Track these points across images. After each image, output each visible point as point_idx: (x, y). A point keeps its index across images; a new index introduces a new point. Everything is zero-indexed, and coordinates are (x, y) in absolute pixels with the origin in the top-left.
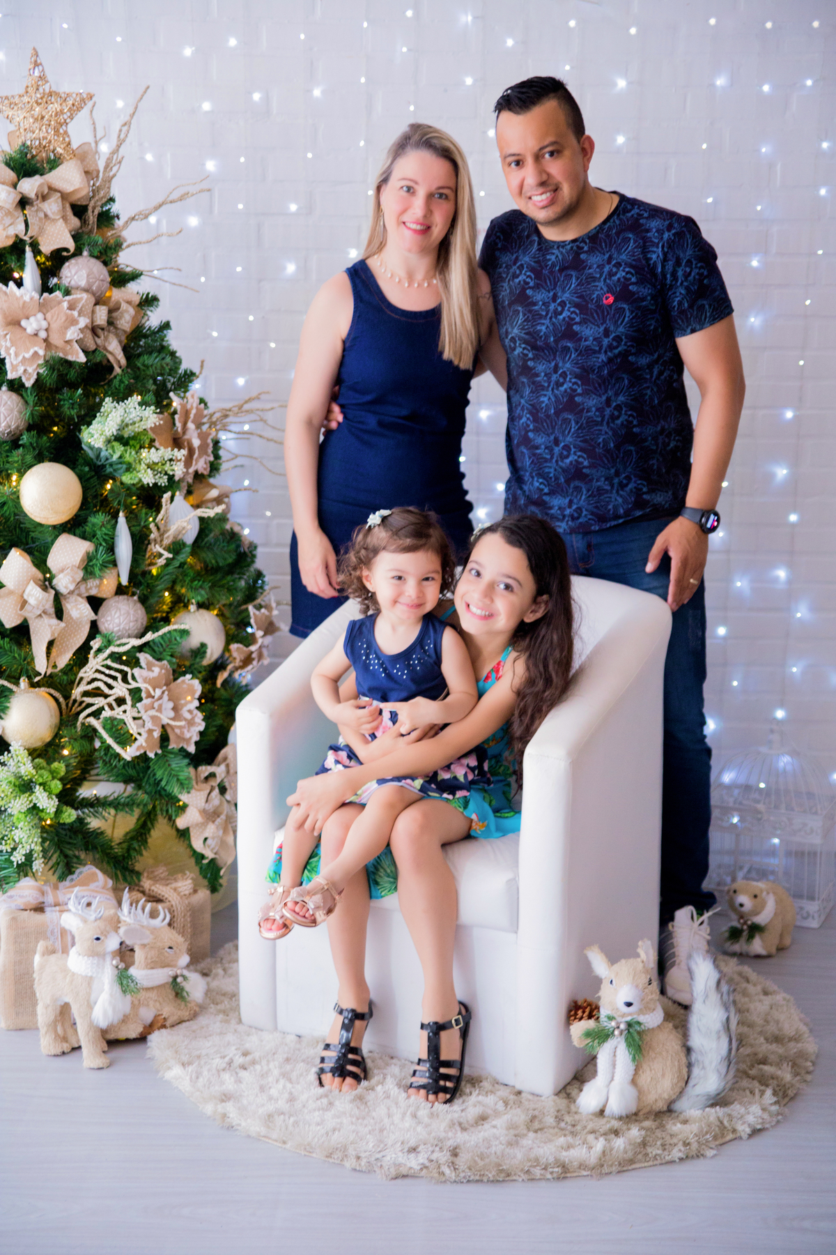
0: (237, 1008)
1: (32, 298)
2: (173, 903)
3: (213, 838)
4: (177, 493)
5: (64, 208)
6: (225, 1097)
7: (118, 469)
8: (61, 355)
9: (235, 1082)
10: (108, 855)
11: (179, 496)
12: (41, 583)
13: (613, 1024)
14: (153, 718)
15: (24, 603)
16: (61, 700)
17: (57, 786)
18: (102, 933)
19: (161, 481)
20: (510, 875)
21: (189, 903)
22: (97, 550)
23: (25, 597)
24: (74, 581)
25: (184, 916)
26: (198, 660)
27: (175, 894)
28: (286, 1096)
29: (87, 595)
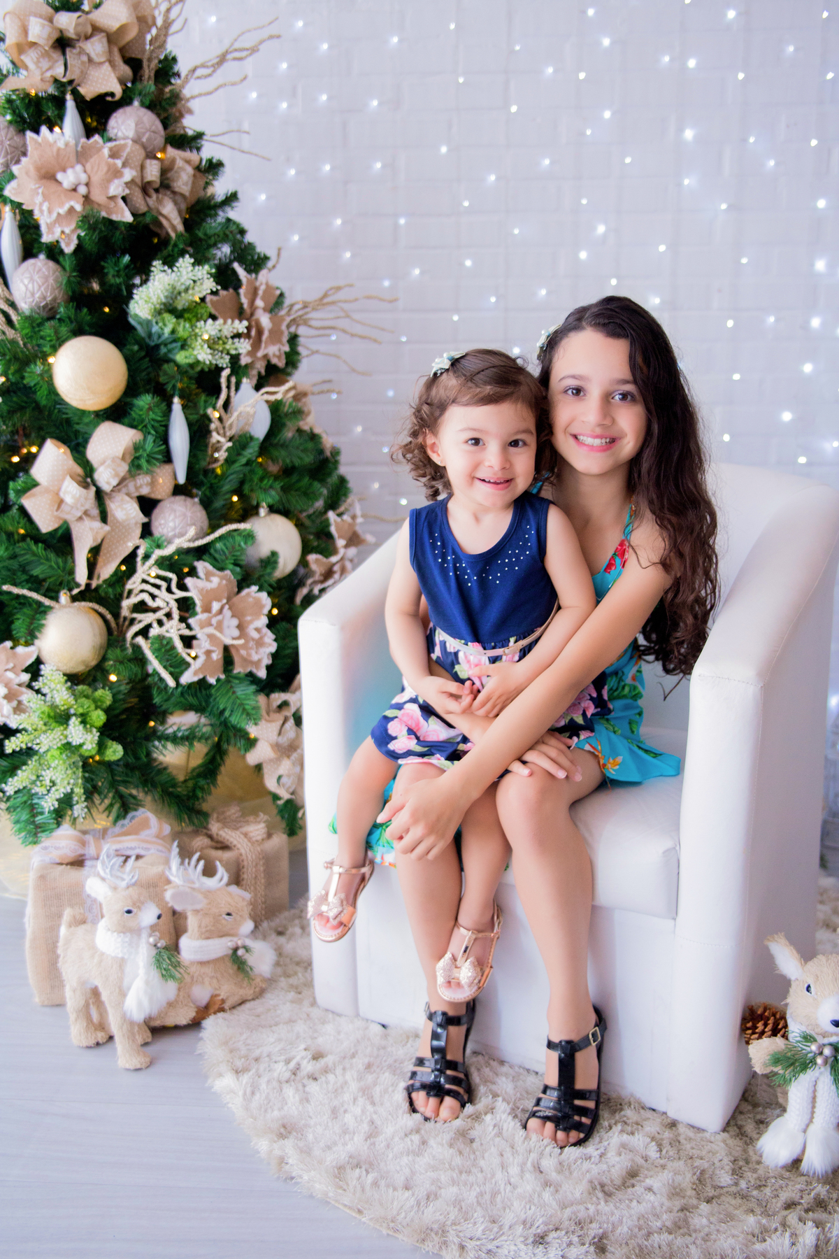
0: (309, 984)
1: (67, 145)
2: (243, 851)
3: (289, 776)
4: (245, 380)
5: (110, 52)
6: (286, 1130)
7: (173, 349)
8: (104, 214)
9: (301, 1101)
10: (170, 795)
11: (247, 385)
12: (80, 479)
13: (814, 1048)
14: (210, 636)
15: (61, 502)
16: (109, 617)
17: (99, 717)
18: (134, 904)
19: (222, 361)
20: (669, 844)
21: (262, 851)
22: (145, 439)
23: (62, 495)
24: (116, 475)
25: (257, 865)
26: (268, 570)
27: (246, 840)
28: (365, 1127)
29: (137, 494)
